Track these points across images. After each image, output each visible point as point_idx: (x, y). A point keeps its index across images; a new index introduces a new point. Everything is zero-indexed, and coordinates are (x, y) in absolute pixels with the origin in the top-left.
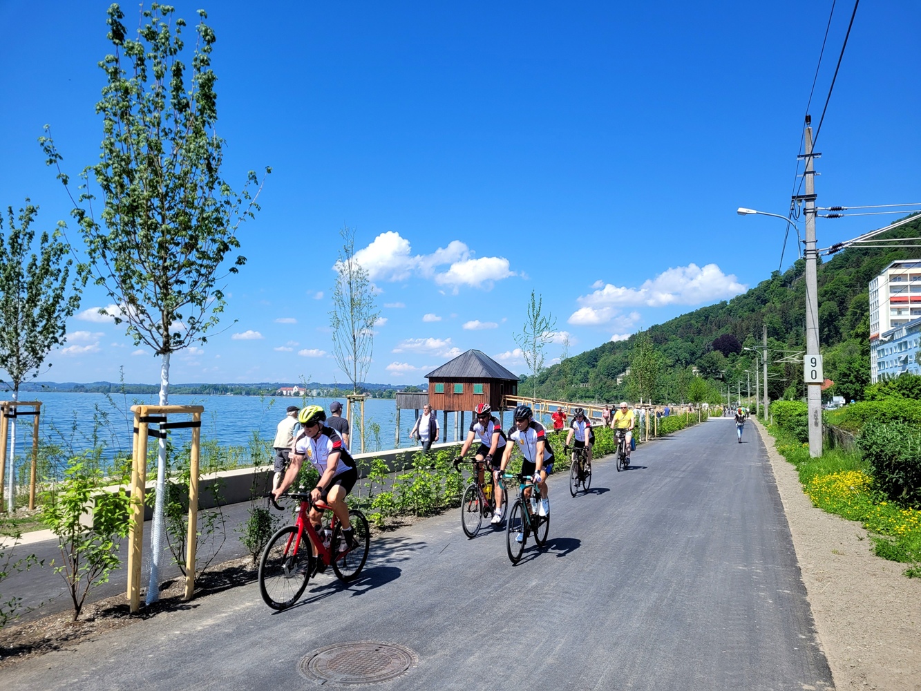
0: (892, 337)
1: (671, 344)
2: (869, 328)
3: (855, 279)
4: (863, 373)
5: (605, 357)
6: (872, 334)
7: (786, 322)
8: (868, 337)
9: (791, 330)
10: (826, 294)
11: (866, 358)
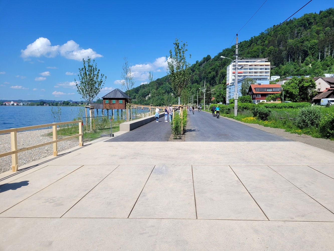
0: (233, 84)
1: (164, 85)
2: (226, 81)
3: (221, 64)
4: (224, 95)
5: (141, 90)
6: (227, 83)
7: (200, 78)
8: (226, 84)
9: (202, 81)
10: (212, 69)
11: (225, 90)
